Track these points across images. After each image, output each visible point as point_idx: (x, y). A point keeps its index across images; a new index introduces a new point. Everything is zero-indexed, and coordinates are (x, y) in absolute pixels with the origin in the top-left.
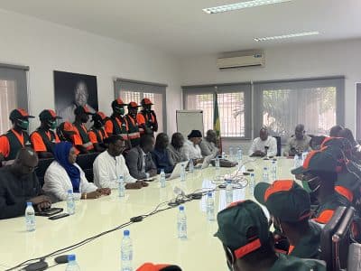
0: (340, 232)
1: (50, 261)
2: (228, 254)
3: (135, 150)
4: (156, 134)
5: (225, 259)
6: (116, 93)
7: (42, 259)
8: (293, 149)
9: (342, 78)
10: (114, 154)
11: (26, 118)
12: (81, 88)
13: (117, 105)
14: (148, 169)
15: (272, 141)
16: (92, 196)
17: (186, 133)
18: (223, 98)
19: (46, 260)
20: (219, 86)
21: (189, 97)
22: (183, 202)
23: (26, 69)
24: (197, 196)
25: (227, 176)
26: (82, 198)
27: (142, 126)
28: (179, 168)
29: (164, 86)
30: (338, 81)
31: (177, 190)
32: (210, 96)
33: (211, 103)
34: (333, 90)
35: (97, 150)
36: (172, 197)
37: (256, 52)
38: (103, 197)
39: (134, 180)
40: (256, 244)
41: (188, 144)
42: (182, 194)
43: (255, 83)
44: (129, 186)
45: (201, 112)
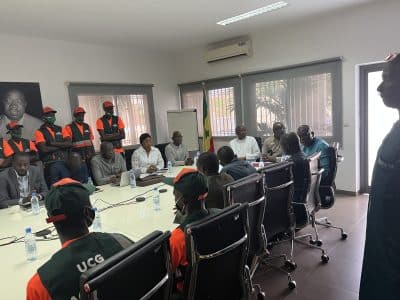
18: (215, 95)
20: (207, 81)
43: (242, 76)
45: (195, 111)
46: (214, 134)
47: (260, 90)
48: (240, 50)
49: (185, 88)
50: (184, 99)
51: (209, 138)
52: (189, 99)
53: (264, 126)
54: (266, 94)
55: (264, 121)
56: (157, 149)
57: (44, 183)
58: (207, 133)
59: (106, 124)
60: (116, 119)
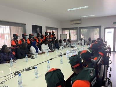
0: (99, 62)
1: (31, 68)
2: (72, 67)
3: (50, 43)
4: (55, 40)
5: (71, 68)
6: (46, 30)
7: (29, 68)
8: (88, 43)
9: (100, 26)
10: (46, 44)
11: (26, 36)
12: (38, 29)
13: (46, 33)
14: (54, 48)
15: (83, 41)
16: (41, 54)
17: (62, 40)
18: (72, 31)
19: (30, 68)
20: (71, 28)
21: (63, 31)
22: (62, 55)
23: (25, 24)
24: (65, 54)
25: (72, 50)
26: (39, 54)
27: (52, 38)
28: (61, 48)
29: (58, 28)
30: (99, 27)
31: (60, 53)
32: (68, 31)
33: (69, 32)
34: (98, 29)
35: (42, 43)
36: (59, 54)
37: (80, 20)
38: (43, 54)
39: (50, 50)
40: (78, 65)
41: (63, 42)
42: (62, 54)
44: (49, 52)
45: (66, 34)
46: (71, 40)
48: (79, 22)
49: (63, 29)
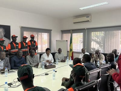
20: (72, 30)
37: (87, 15)
43: (87, 29)
45: (67, 41)
46: (74, 51)
47: (94, 35)
49: (63, 32)
50: (63, 36)
51: (72, 52)
52: (64, 36)
53: (94, 49)
54: (96, 37)
55: (94, 47)
56: (51, 55)
57: (9, 64)
58: (71, 50)
59: (31, 43)
60: (35, 42)
